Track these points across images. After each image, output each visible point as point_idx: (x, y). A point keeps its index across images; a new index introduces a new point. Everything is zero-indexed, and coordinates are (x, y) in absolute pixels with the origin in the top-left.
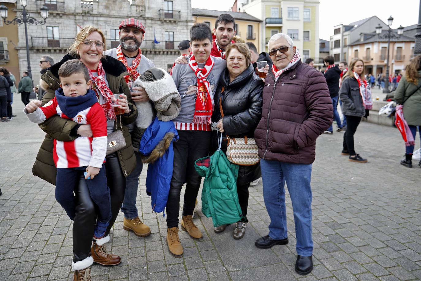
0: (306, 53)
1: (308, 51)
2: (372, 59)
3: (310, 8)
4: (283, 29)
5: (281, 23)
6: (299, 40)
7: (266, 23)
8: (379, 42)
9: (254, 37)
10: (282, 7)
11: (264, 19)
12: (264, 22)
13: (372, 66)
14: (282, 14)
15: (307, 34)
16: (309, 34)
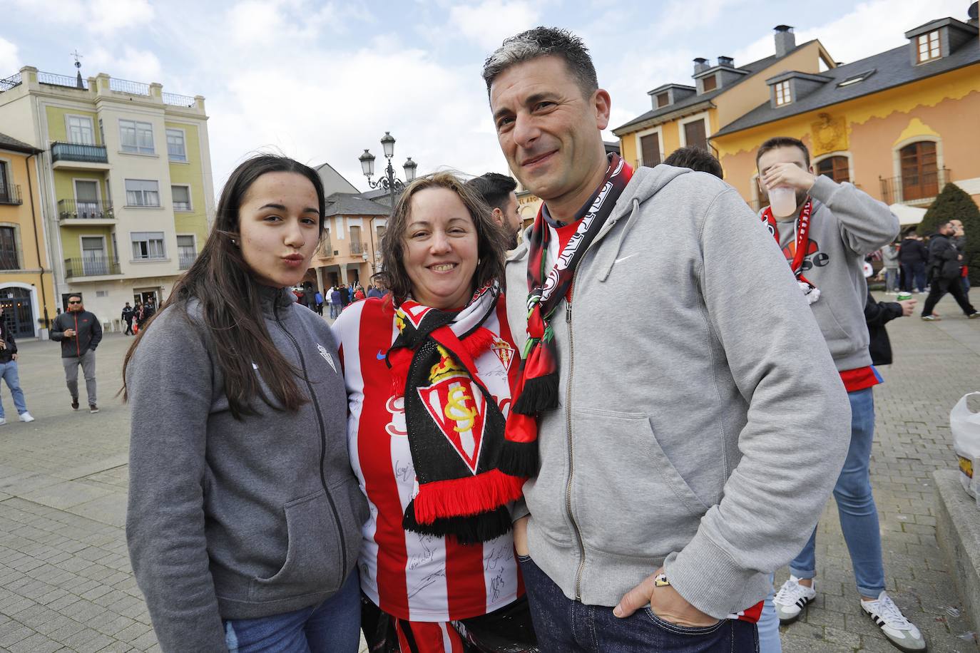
0: (186, 242)
1: (191, 237)
2: (336, 253)
3: (184, 130)
4: (113, 177)
5: (105, 161)
6: (163, 209)
7: (55, 158)
8: (345, 216)
9: (14, 197)
10: (102, 115)
11: (47, 146)
12: (48, 155)
13: (338, 267)
14: (103, 135)
15: (181, 192)
16: (187, 194)
